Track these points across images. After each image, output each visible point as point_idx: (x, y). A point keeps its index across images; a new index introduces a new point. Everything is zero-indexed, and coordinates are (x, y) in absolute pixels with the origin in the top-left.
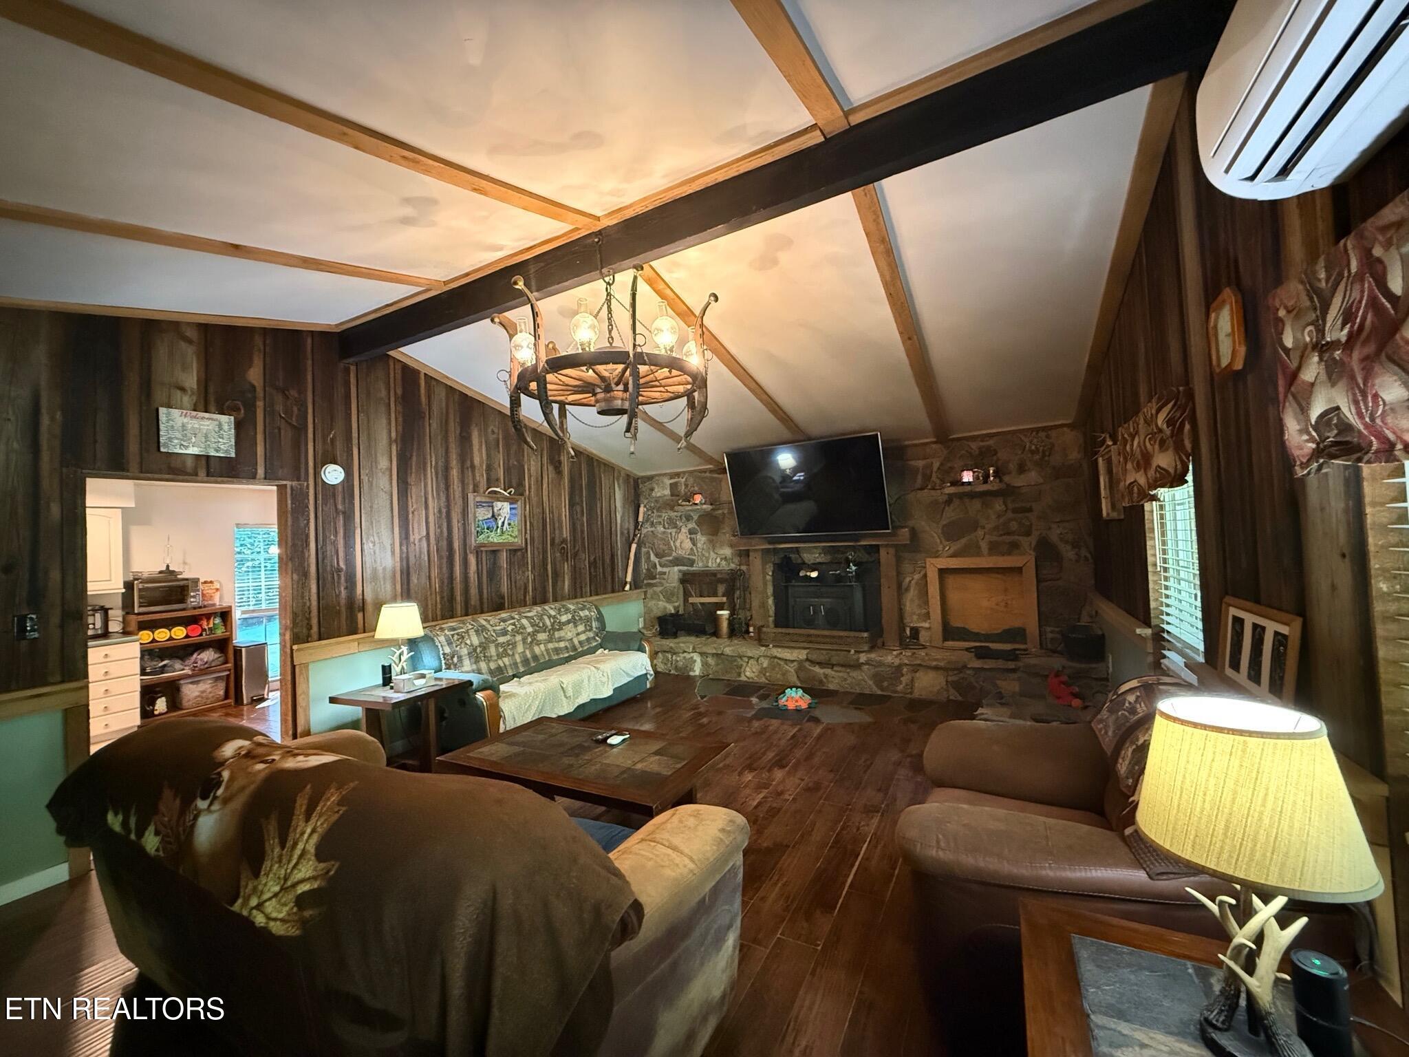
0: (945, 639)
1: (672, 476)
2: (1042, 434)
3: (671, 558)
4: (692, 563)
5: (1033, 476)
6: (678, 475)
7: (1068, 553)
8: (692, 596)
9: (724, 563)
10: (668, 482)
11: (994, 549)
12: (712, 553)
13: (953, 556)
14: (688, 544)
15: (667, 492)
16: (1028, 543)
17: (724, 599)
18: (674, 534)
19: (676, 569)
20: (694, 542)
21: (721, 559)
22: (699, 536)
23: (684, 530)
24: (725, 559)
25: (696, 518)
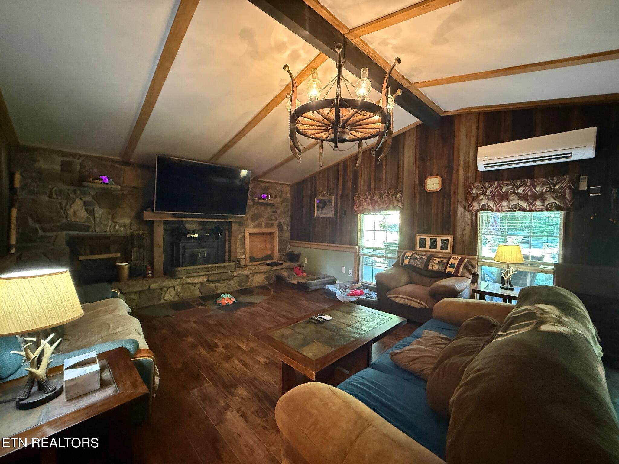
0: (251, 261)
1: (64, 154)
2: (281, 186)
3: (58, 224)
4: (88, 228)
5: (278, 200)
6: (73, 155)
7: (285, 228)
8: (82, 255)
9: (122, 229)
10: (59, 159)
11: (267, 225)
12: (110, 222)
13: (254, 227)
14: (83, 214)
15: (57, 167)
16: (276, 223)
17: (119, 255)
18: (64, 204)
19: (64, 233)
20: (91, 213)
21: (120, 227)
22: (96, 208)
23: (78, 201)
24: (125, 226)
25: (93, 193)
